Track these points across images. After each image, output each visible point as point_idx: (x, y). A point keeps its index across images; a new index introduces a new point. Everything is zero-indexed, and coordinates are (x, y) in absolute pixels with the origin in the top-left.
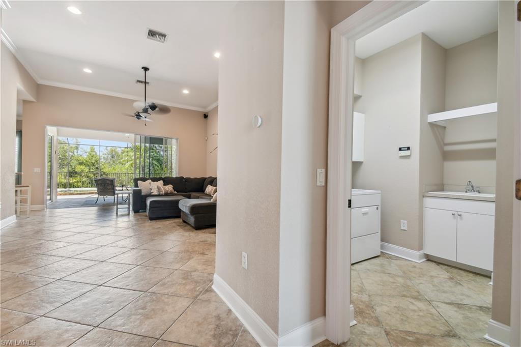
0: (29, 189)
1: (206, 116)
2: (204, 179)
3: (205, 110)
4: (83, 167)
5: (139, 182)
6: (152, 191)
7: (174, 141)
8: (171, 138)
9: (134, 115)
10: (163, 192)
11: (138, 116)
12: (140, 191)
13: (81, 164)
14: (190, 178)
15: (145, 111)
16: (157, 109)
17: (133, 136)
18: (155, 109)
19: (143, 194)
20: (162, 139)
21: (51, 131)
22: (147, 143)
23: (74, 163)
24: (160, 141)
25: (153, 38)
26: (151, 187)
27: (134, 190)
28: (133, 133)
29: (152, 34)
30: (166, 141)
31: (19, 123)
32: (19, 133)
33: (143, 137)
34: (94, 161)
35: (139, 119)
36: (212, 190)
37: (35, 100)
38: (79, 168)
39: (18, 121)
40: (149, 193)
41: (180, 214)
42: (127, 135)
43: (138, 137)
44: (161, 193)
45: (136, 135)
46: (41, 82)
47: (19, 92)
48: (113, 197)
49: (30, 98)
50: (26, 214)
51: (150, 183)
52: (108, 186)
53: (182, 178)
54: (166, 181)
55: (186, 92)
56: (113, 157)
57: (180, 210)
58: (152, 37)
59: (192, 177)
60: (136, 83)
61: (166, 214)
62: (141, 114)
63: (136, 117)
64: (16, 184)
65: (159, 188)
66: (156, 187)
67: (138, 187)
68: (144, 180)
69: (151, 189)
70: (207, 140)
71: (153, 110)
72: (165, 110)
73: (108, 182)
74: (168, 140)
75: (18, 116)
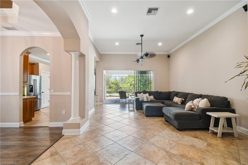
0: (98, 97)
1: (169, 56)
2: (170, 93)
3: (169, 53)
4: (113, 85)
5: (138, 94)
6: (144, 99)
7: (152, 72)
8: (150, 71)
9: (136, 61)
10: (149, 100)
11: (138, 61)
12: (139, 99)
13: (113, 84)
14: (162, 92)
15: (142, 58)
16: (149, 55)
17: (134, 71)
18: (148, 56)
19: (140, 100)
20: (146, 71)
21: (105, 72)
22: (140, 74)
23: (110, 83)
24: (145, 72)
25: (151, 14)
26: (143, 97)
27: (136, 99)
28: (133, 70)
29: (150, 11)
30: (148, 72)
31: (95, 70)
32: (95, 74)
33: (138, 71)
34: (117, 83)
35: (138, 62)
36: (178, 100)
37: (99, 61)
38: (112, 85)
39: (95, 69)
40: (143, 100)
41: (164, 115)
42: (130, 71)
43: (136, 71)
44: (148, 100)
45: (135, 71)
46: (101, 53)
47: (95, 58)
48: (125, 99)
49: (98, 60)
50: (97, 107)
51: (143, 95)
52: (123, 94)
53: (158, 92)
54: (150, 93)
55: (160, 44)
56: (122, 80)
57: (164, 113)
58: (149, 14)
59: (163, 91)
60: (136, 45)
61: (154, 114)
62: (139, 60)
63: (137, 62)
64: (94, 95)
65: (147, 97)
66: (146, 97)
67: (137, 97)
68: (140, 93)
69: (143, 98)
70: (169, 70)
71: (146, 56)
72: (153, 55)
73: (123, 93)
74: (149, 72)
75: (95, 67)
